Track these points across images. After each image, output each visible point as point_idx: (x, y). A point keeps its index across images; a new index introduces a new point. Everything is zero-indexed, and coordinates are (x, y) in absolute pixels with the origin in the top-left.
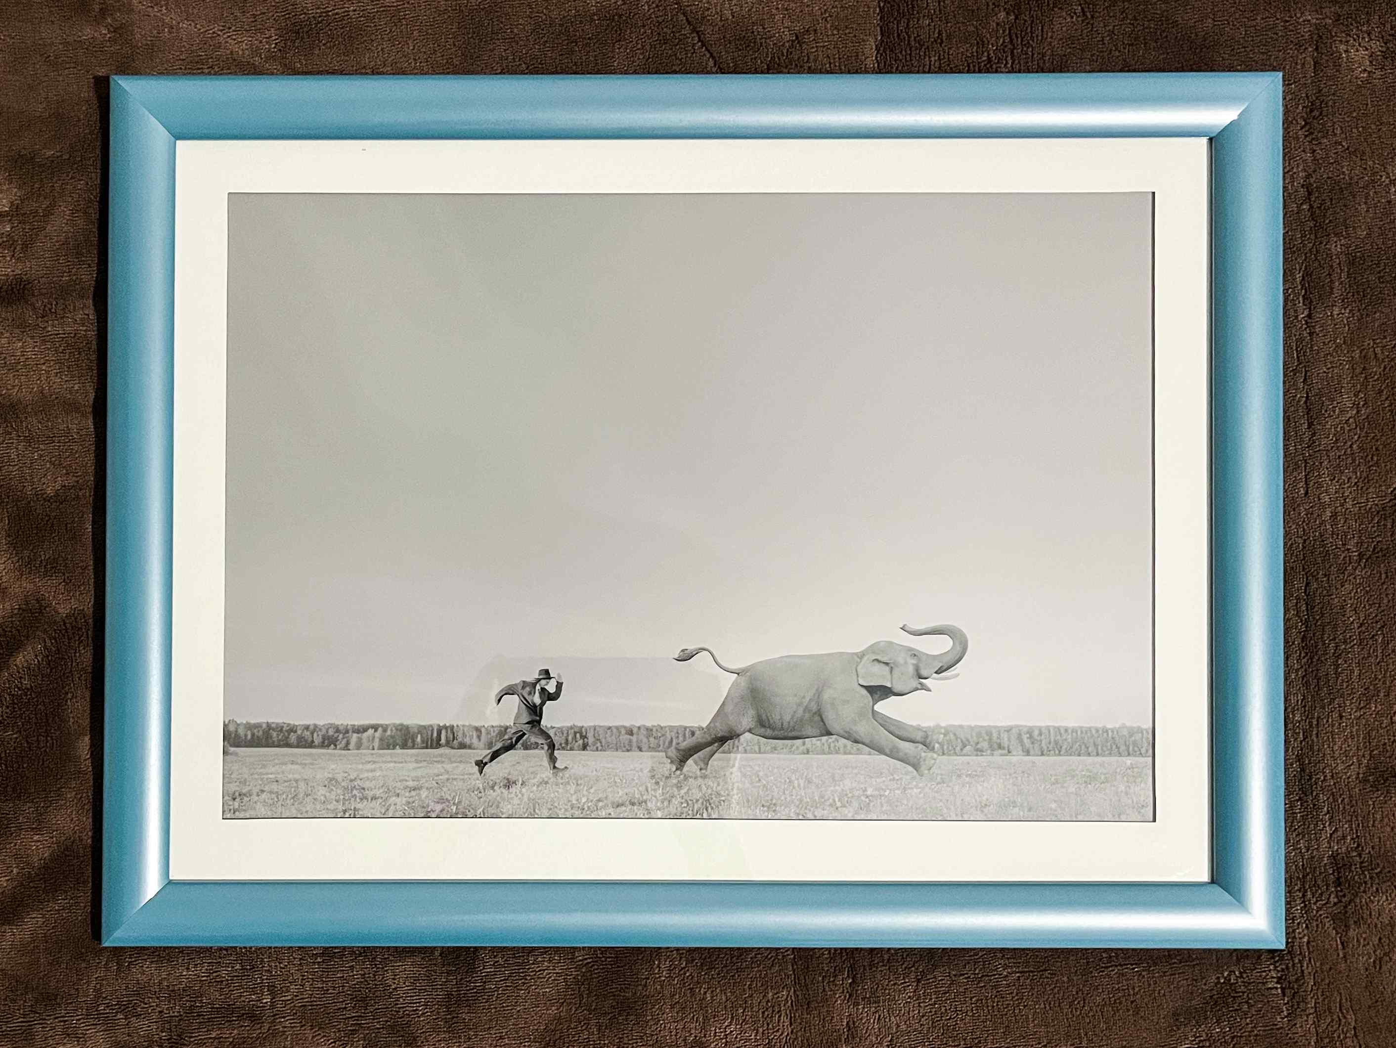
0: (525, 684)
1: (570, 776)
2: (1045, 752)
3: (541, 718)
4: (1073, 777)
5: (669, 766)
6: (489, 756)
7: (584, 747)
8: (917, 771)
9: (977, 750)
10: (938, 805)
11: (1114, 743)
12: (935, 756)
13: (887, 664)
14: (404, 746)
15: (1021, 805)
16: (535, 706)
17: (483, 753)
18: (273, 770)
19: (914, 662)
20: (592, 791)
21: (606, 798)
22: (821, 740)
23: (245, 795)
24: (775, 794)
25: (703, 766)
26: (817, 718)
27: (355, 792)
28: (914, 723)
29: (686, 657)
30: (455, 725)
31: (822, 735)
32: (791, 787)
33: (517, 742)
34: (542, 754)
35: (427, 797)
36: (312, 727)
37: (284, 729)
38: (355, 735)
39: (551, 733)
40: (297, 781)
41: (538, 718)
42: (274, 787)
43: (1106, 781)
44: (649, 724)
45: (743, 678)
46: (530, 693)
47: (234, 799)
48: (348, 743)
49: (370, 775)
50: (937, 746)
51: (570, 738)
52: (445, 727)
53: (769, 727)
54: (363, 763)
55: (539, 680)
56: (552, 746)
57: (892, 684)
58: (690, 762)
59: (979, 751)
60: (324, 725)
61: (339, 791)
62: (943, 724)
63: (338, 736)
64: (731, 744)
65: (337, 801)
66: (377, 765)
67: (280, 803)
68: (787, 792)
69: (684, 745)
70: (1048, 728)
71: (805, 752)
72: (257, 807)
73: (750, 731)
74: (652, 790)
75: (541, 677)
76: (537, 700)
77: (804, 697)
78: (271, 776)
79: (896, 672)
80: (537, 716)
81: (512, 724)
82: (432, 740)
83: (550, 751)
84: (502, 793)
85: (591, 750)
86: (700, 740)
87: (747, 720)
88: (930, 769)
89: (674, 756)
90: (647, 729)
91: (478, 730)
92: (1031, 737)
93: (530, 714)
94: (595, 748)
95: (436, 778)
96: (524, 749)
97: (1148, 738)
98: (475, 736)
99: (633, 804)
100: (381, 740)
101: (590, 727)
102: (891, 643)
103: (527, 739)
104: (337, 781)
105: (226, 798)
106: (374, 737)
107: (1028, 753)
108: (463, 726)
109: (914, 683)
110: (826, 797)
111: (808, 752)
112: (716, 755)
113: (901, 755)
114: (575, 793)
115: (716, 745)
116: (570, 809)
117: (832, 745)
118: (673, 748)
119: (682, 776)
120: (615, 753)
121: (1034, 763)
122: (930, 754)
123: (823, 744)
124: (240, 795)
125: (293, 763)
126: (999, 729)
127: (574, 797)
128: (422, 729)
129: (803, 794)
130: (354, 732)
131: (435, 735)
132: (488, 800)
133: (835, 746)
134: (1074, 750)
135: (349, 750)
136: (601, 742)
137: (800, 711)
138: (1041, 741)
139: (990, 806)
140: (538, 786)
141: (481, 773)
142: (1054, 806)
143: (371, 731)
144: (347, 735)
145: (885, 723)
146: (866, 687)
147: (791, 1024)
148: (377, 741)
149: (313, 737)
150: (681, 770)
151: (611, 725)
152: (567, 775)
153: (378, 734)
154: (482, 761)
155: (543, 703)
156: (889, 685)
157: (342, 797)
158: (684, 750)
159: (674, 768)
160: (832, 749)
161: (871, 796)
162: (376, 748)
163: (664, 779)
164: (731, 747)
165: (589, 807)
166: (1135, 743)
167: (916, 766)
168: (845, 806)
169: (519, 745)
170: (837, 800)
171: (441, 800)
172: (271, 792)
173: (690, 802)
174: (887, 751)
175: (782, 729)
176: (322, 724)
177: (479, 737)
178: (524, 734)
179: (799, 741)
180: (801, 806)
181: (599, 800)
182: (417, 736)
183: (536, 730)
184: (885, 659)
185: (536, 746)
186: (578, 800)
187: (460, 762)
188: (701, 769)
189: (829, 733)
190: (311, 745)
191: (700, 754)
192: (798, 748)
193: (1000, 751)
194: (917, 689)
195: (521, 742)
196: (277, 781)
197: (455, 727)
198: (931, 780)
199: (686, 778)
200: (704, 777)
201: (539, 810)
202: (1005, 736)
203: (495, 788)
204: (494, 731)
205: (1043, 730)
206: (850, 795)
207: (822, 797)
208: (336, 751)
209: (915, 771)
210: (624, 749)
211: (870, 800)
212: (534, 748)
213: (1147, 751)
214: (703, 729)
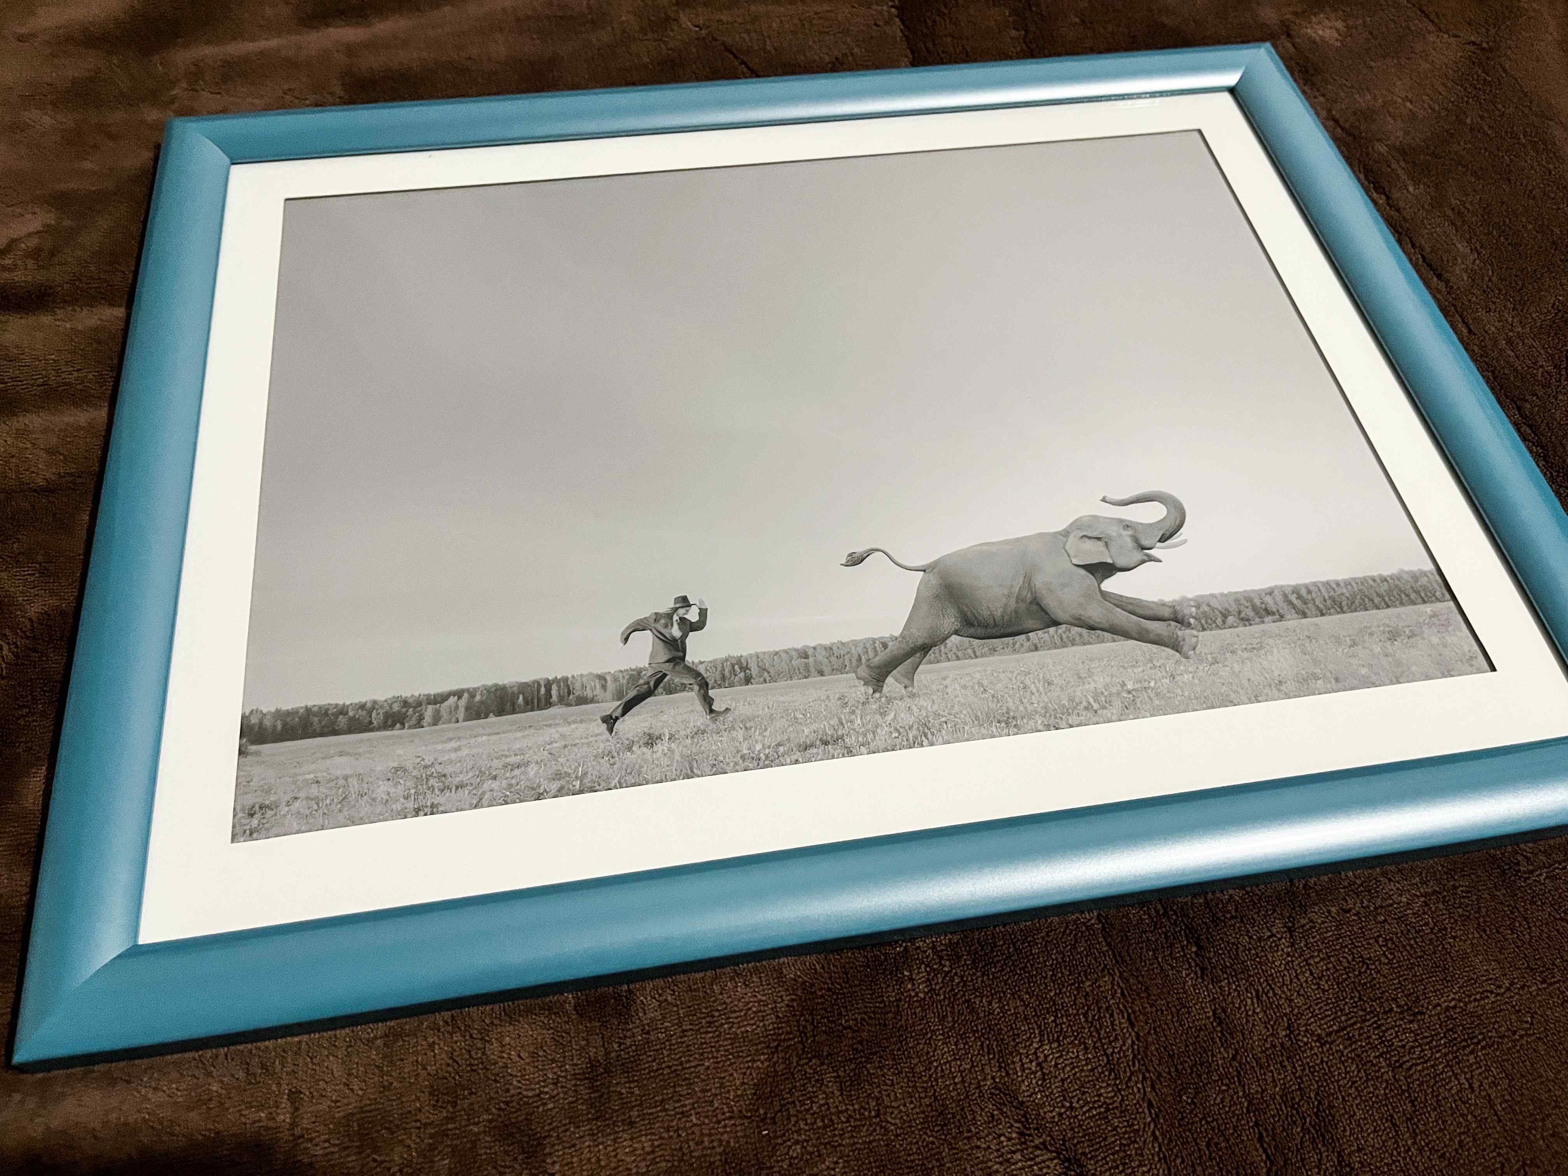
0: (657, 617)
1: (735, 719)
2: (1324, 611)
3: (685, 655)
4: (1371, 634)
5: (863, 689)
6: (621, 708)
7: (748, 681)
8: (1180, 653)
9: (1242, 619)
10: (1222, 691)
11: (1401, 591)
12: (1195, 632)
13: (1099, 539)
14: (500, 712)
15: (1324, 676)
16: (675, 640)
17: (612, 706)
18: (313, 767)
19: (1130, 532)
20: (767, 733)
21: (788, 740)
22: (1048, 632)
23: (268, 807)
24: (1011, 704)
25: (907, 682)
26: (1034, 608)
27: (432, 782)
28: (1156, 600)
29: (855, 560)
30: (570, 676)
31: (1049, 627)
32: (1028, 693)
33: (656, 685)
34: (691, 698)
35: (537, 772)
36: (369, 705)
37: (330, 712)
38: (430, 707)
39: (701, 669)
40: (346, 778)
41: (681, 654)
42: (314, 791)
43: (1412, 635)
44: (827, 642)
45: (931, 575)
46: (666, 626)
47: (252, 815)
48: (421, 718)
49: (453, 756)
50: (1192, 621)
51: (727, 673)
52: (556, 681)
53: (979, 625)
54: (443, 742)
55: (675, 610)
56: (704, 685)
57: (1111, 557)
58: (890, 680)
59: (1246, 621)
60: (386, 701)
61: (408, 784)
62: (1190, 596)
63: (407, 711)
64: (937, 652)
65: (406, 798)
66: (464, 742)
67: (321, 812)
68: (1025, 701)
69: (876, 661)
70: (1315, 584)
71: (1033, 648)
72: (286, 822)
73: (956, 633)
74: (847, 722)
75: (678, 605)
76: (676, 632)
77: (1012, 586)
78: (307, 777)
79: (1112, 544)
80: (678, 650)
81: (647, 666)
82: (539, 699)
83: (702, 692)
84: (644, 754)
85: (757, 683)
86: (896, 653)
87: (950, 621)
88: (1194, 649)
89: (867, 676)
90: (825, 648)
91: (602, 678)
92: (1299, 597)
93: (669, 650)
94: (762, 679)
95: (548, 747)
96: (667, 694)
97: (1436, 581)
98: (598, 686)
99: (826, 743)
100: (467, 708)
101: (751, 656)
102: (1095, 517)
103: (669, 681)
104: (405, 770)
105: (240, 815)
106: (457, 707)
107: (1305, 615)
108: (582, 675)
109: (1138, 556)
110: (1077, 700)
111: (1036, 649)
112: (921, 667)
113: (1152, 636)
114: (745, 739)
115: (918, 655)
116: (741, 761)
117: (1064, 636)
118: (863, 667)
119: (883, 699)
120: (789, 682)
121: (1317, 625)
122: (1188, 631)
123: (1053, 637)
124: (261, 808)
125: (341, 754)
126: (1259, 593)
127: (745, 745)
128: (524, 687)
129: (1046, 700)
130: (429, 704)
131: (543, 690)
132: (624, 766)
133: (1068, 637)
134: (1357, 602)
135: (423, 727)
136: (769, 672)
137: (1013, 603)
138: (1313, 600)
139: (1285, 682)
140: (692, 737)
141: (611, 730)
142: (1364, 671)
143: (452, 700)
144: (419, 709)
145: (1121, 603)
146: (1084, 567)
147: (1132, 1025)
148: (462, 710)
149: (370, 716)
150: (881, 692)
151: (777, 650)
152: (731, 719)
153: (463, 702)
154: (610, 716)
155: (685, 636)
156: (1110, 561)
157: (413, 791)
158: (879, 667)
159: (871, 691)
160: (1065, 640)
161: (1133, 690)
162: (461, 720)
163: (860, 707)
164: (937, 655)
165: (767, 757)
166: (1425, 588)
167: (1176, 646)
168: (1104, 708)
169: (660, 689)
170: (1091, 700)
171: (558, 775)
172: (308, 798)
173: (901, 730)
174: (1134, 635)
175: (996, 625)
176: (383, 699)
177: (604, 687)
178: (665, 675)
179: (1023, 637)
180: (1048, 715)
181: (779, 745)
182: (518, 698)
183: (679, 668)
184: (1095, 534)
185: (684, 688)
186: (749, 749)
187: (581, 721)
188: (905, 687)
189: (1056, 623)
190: (368, 727)
191: (899, 668)
192: (1022, 645)
193: (1270, 618)
194: (1143, 562)
195: (662, 685)
196: (317, 782)
197: (571, 679)
198: (1201, 661)
199: (889, 700)
200: (913, 696)
201: (698, 768)
202: (1268, 599)
203: (634, 748)
204: (624, 677)
205: (1312, 588)
206: (1106, 693)
207: (1071, 700)
208: (405, 731)
209: (1178, 654)
210: (800, 676)
211: (1134, 696)
212: (681, 691)
213: (1443, 595)
214: (896, 639)
